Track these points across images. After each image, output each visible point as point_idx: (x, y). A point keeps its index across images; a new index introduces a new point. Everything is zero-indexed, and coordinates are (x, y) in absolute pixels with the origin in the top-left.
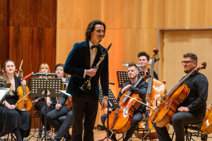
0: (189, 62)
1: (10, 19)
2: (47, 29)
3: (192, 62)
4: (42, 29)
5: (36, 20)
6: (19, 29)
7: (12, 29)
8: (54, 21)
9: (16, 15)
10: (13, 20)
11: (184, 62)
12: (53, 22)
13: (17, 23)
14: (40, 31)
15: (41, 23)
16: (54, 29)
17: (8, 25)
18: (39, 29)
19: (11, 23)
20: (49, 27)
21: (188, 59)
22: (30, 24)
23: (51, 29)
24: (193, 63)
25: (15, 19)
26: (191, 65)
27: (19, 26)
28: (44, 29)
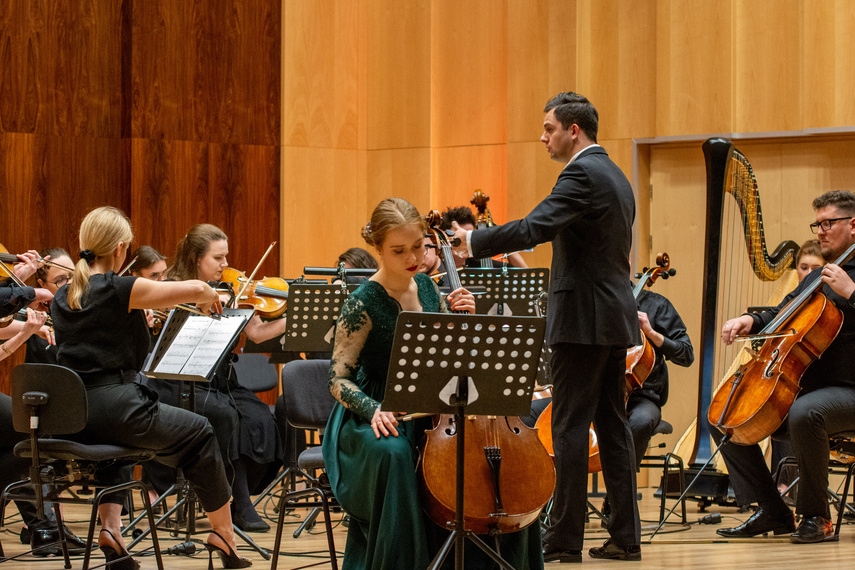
0: (832, 221)
1: (134, 113)
2: (252, 147)
3: (844, 222)
4: (235, 147)
5: (216, 118)
6: (161, 147)
7: (138, 145)
8: (273, 123)
9: (151, 100)
10: (144, 117)
11: (818, 224)
12: (269, 126)
13: (156, 127)
14: (230, 154)
15: (231, 129)
16: (272, 147)
17: (126, 132)
18: (225, 147)
19: (135, 125)
20: (256, 143)
21: (830, 212)
22: (197, 130)
23: (262, 149)
24: (847, 223)
25: (148, 114)
26: (841, 231)
27: (163, 136)
28: (242, 147)
